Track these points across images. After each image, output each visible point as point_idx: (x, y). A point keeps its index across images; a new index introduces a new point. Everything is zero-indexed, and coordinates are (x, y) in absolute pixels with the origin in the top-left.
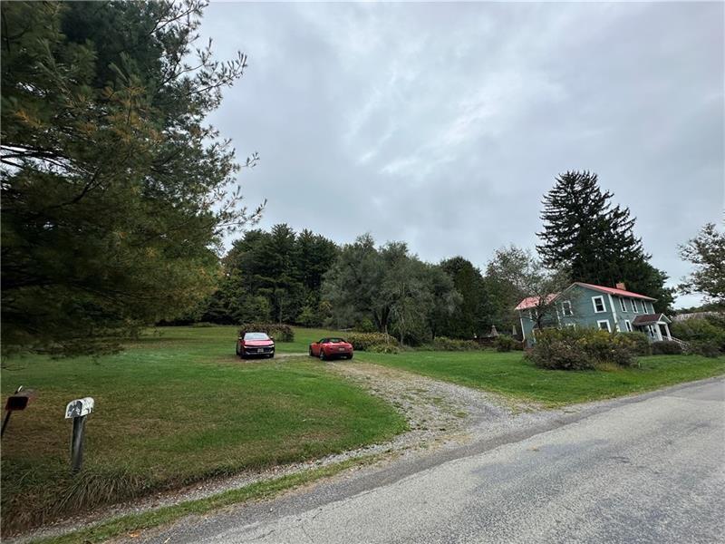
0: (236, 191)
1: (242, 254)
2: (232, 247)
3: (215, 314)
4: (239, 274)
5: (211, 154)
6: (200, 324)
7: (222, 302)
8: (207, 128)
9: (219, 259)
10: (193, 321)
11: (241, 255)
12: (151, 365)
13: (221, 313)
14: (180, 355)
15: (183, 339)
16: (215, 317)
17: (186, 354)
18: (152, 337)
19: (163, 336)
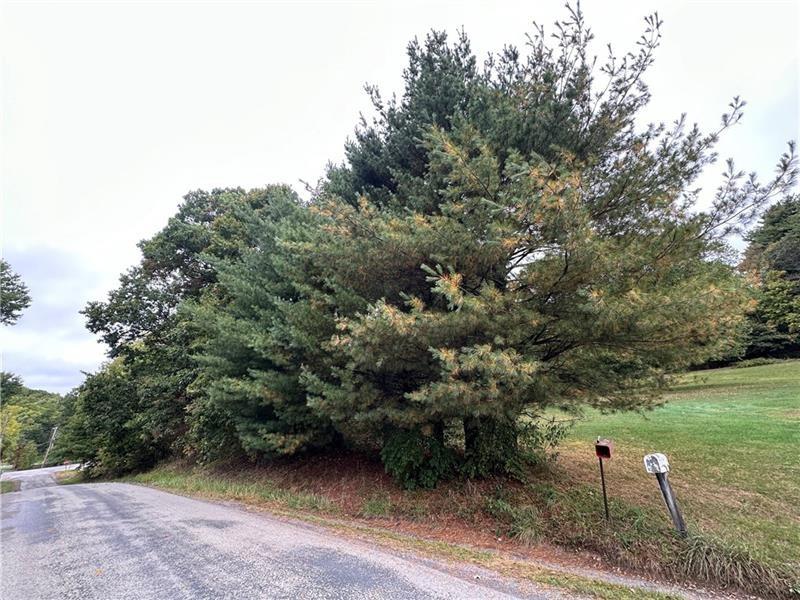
0: (726, 169)
1: (771, 246)
2: (747, 245)
3: (767, 345)
4: (782, 276)
5: (664, 152)
6: (748, 362)
7: (770, 326)
8: (645, 130)
9: (733, 268)
10: (736, 359)
11: (769, 249)
12: (705, 421)
13: (776, 341)
14: (738, 407)
15: (733, 385)
16: (769, 348)
17: (749, 406)
18: (694, 384)
19: (708, 383)
